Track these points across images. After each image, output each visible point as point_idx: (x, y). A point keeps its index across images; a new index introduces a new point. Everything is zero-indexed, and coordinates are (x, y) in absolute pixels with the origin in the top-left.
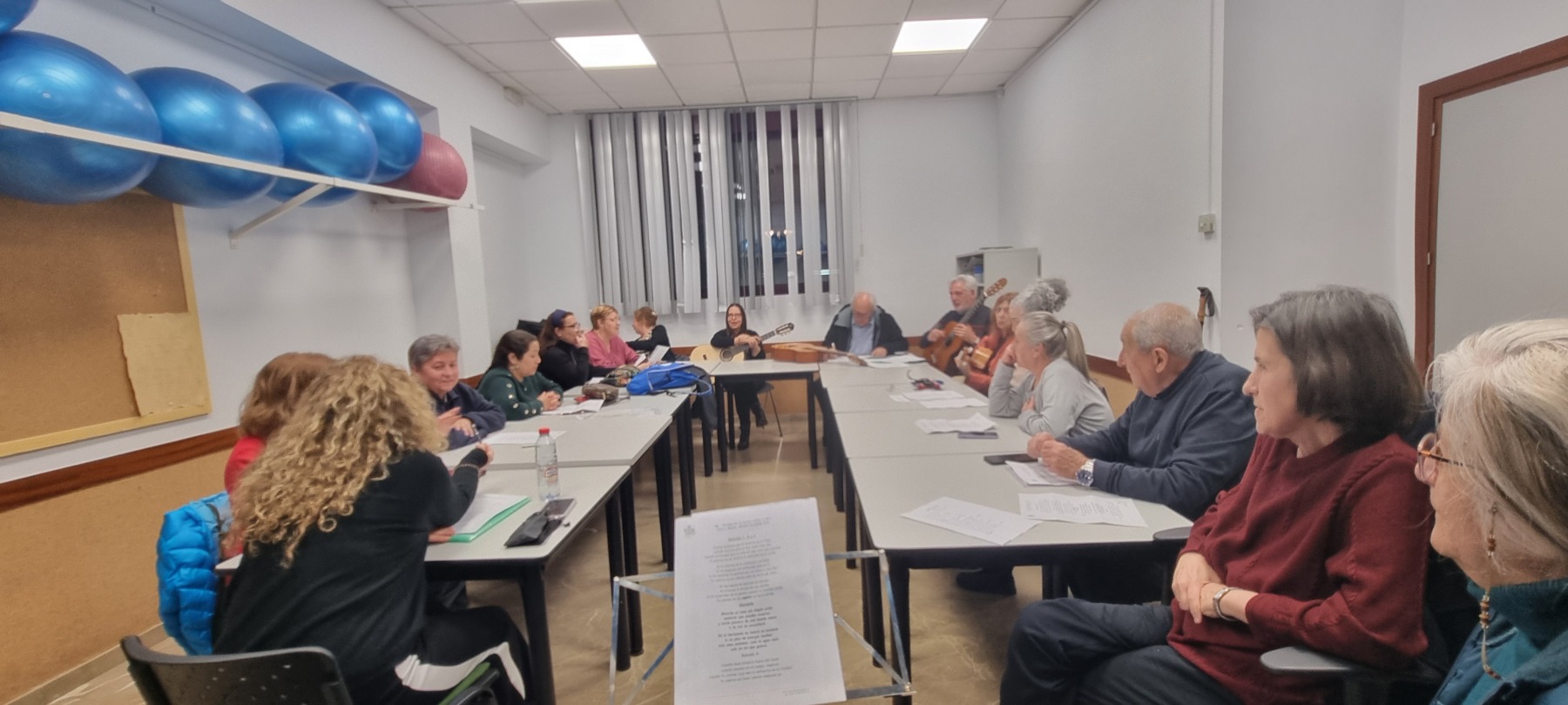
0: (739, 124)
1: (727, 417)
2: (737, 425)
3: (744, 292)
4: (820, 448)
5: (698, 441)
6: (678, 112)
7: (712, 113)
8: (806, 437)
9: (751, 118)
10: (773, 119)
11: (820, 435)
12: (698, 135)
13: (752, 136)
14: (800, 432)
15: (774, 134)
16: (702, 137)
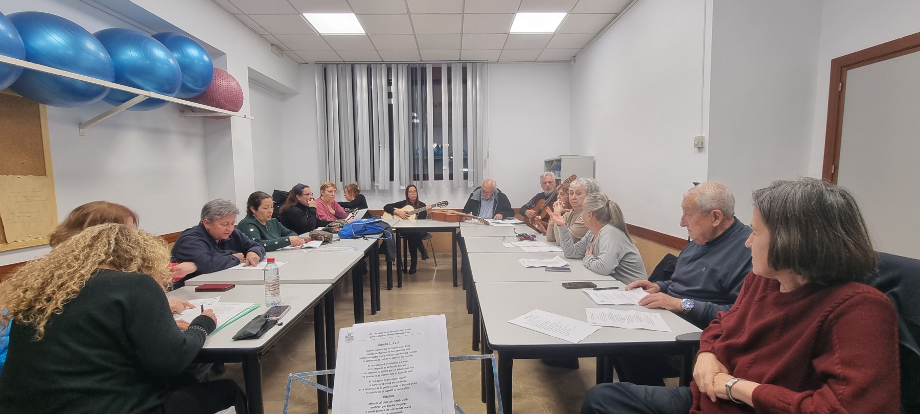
0: (416, 74)
1: (402, 253)
2: (409, 258)
3: (416, 178)
4: (459, 274)
5: (384, 268)
6: (379, 65)
7: (400, 66)
8: (451, 267)
9: (424, 70)
10: (437, 71)
11: (459, 266)
12: (391, 80)
13: (424, 82)
14: (447, 264)
15: (437, 82)
16: (393, 82)
